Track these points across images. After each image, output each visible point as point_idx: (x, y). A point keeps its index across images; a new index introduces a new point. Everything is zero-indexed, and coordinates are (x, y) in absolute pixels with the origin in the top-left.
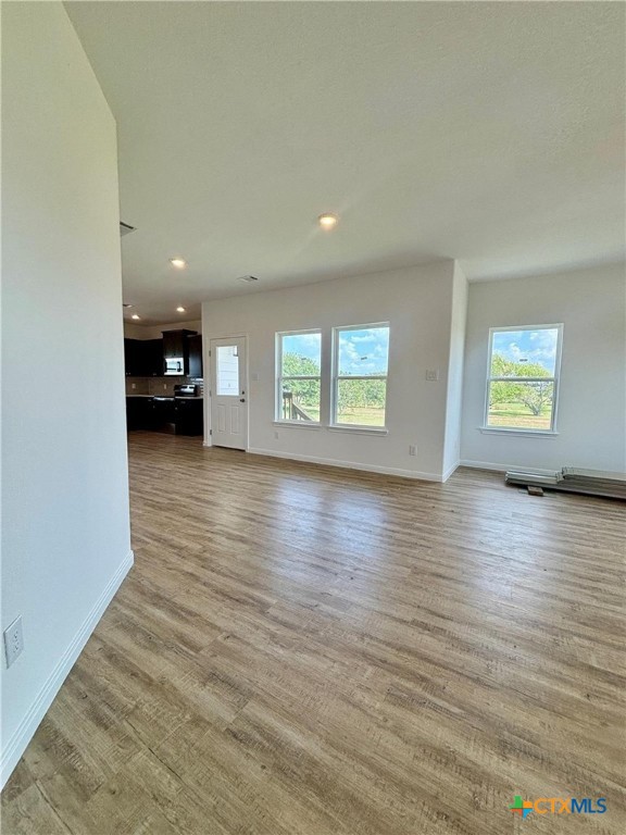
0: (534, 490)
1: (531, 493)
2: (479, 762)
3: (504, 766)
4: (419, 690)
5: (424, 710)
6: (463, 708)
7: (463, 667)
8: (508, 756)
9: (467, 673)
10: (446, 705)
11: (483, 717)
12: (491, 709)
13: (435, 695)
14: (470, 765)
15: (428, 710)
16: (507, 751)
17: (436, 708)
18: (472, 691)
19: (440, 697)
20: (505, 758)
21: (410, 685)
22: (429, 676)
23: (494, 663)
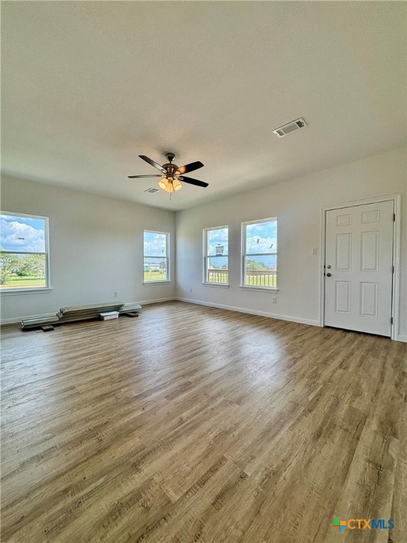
0: (47, 327)
1: (45, 331)
2: (132, 488)
3: (142, 474)
4: (70, 500)
5: (84, 505)
6: (105, 474)
7: (85, 454)
8: (140, 468)
9: (90, 455)
10: (93, 486)
11: (116, 466)
12: (116, 457)
13: (82, 489)
14: (130, 495)
15: (86, 502)
16: (137, 467)
17: (89, 495)
18: (101, 461)
19: (86, 486)
20: (139, 470)
21: (59, 507)
22: (69, 484)
23: (99, 433)
